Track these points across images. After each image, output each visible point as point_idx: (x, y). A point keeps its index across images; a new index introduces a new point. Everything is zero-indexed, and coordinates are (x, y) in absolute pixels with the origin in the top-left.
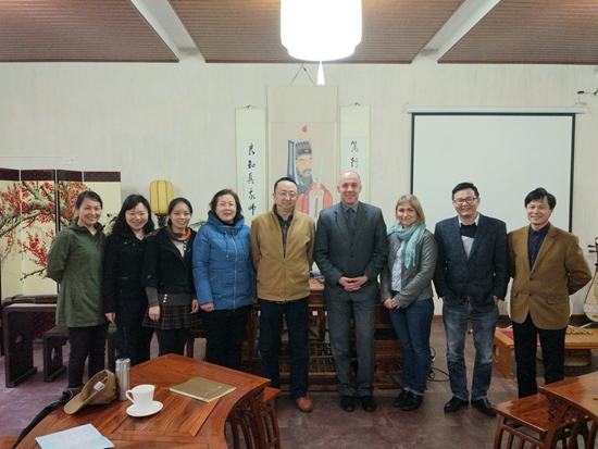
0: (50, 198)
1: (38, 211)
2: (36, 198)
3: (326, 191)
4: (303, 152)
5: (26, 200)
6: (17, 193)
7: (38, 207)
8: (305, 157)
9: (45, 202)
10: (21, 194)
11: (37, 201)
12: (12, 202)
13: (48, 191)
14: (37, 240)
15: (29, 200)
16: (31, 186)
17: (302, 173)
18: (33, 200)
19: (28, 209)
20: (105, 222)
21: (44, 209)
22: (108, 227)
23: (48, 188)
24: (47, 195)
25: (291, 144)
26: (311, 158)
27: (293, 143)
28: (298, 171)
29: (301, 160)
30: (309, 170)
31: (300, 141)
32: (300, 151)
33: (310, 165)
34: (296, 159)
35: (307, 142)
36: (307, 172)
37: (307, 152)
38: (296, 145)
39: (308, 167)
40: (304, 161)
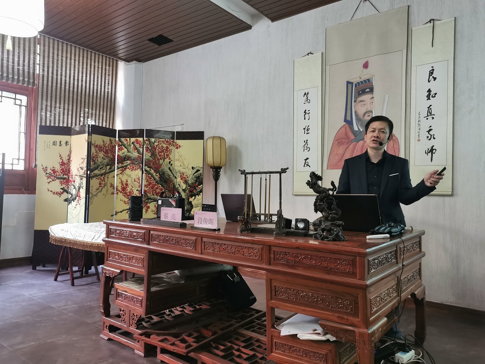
0: (139, 152)
1: (129, 162)
2: (128, 152)
4: (364, 92)
5: (120, 153)
6: (113, 147)
7: (129, 158)
8: (366, 97)
9: (135, 155)
10: (117, 148)
11: (129, 154)
12: (106, 152)
13: (138, 146)
14: (127, 185)
15: (123, 153)
16: (125, 142)
17: (360, 116)
18: (126, 153)
19: (122, 160)
20: (190, 174)
21: (134, 160)
22: (192, 179)
23: (137, 143)
24: (137, 149)
25: (350, 85)
26: (373, 98)
27: (352, 83)
28: (356, 116)
29: (361, 101)
30: (370, 111)
31: (359, 80)
32: (360, 91)
33: (372, 106)
34: (355, 101)
35: (368, 80)
36: (367, 114)
37: (368, 92)
38: (356, 85)
39: (369, 109)
40: (364, 103)
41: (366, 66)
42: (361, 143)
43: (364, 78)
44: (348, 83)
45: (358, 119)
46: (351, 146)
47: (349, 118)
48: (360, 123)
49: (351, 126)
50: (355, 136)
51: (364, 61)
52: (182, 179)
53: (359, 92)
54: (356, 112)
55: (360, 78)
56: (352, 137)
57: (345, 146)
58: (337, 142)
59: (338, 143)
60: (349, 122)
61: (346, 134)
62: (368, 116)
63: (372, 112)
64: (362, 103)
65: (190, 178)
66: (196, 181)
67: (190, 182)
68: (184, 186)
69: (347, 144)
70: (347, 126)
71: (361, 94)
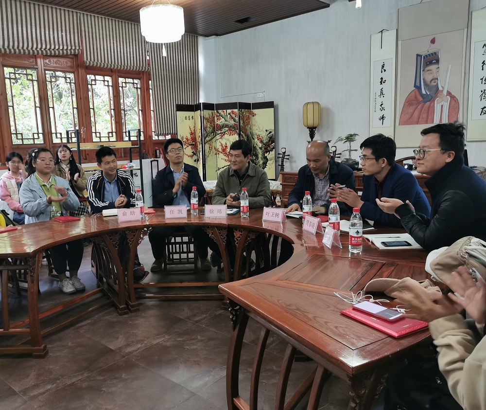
0: (235, 120)
1: (227, 129)
2: (226, 121)
3: (453, 97)
4: (431, 63)
5: (219, 122)
6: (214, 118)
7: (227, 126)
8: (433, 67)
9: (232, 122)
10: (216, 118)
11: (226, 123)
12: (211, 123)
13: (233, 116)
14: (226, 147)
15: (221, 121)
16: (222, 113)
17: (428, 82)
18: (224, 122)
19: (221, 127)
20: (264, 136)
21: (231, 127)
22: (266, 139)
23: (233, 114)
24: (233, 118)
25: (419, 58)
26: (438, 68)
27: (421, 56)
28: (424, 82)
29: (428, 70)
30: (436, 79)
31: (427, 53)
32: (428, 62)
33: (437, 74)
34: (423, 71)
35: (435, 53)
36: (433, 81)
37: (434, 63)
38: (424, 57)
39: (435, 77)
40: (431, 72)
41: (433, 41)
42: (428, 103)
43: (431, 52)
44: (418, 55)
45: (426, 85)
46: (420, 107)
47: (418, 84)
48: (427, 88)
49: (420, 90)
50: (423, 98)
51: (432, 38)
52: (258, 140)
53: (426, 63)
54: (424, 79)
56: (421, 99)
57: (415, 106)
58: (407, 104)
59: (409, 104)
60: (418, 88)
61: (416, 97)
62: (435, 82)
64: (429, 72)
65: (264, 139)
66: (269, 140)
67: (265, 142)
68: (260, 145)
71: (428, 64)
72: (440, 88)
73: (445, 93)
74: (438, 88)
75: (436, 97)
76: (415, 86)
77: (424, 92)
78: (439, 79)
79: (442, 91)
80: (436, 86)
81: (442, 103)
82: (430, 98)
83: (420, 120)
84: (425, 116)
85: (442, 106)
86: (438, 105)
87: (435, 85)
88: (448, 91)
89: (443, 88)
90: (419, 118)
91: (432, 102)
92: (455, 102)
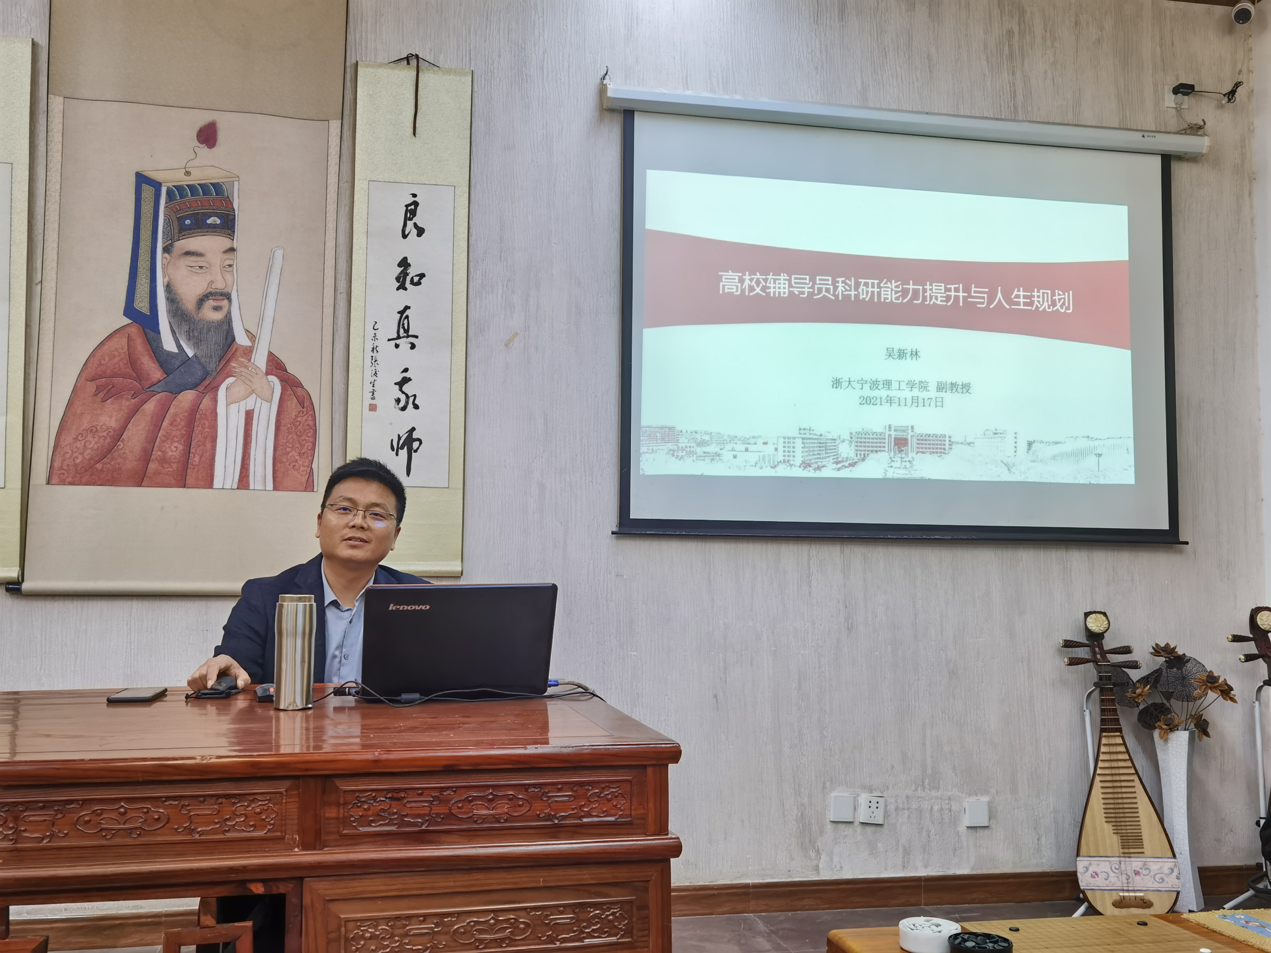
3: (291, 384)
4: (199, 225)
8: (208, 244)
17: (189, 304)
25: (148, 191)
26: (232, 250)
27: (157, 185)
28: (172, 299)
29: (188, 253)
30: (222, 294)
31: (185, 181)
32: (187, 217)
33: (228, 277)
34: (167, 250)
35: (217, 186)
36: (211, 303)
37: (214, 227)
38: (169, 193)
39: (219, 285)
40: (200, 261)
41: (208, 136)
42: (188, 396)
43: (198, 177)
44: (141, 179)
45: (177, 312)
46: (150, 406)
47: (142, 305)
48: (185, 327)
49: (151, 334)
50: (167, 373)
51: (202, 119)
53: (181, 220)
54: (169, 288)
55: (188, 173)
56: (156, 374)
57: (127, 403)
58: (91, 387)
59: (99, 389)
60: (142, 320)
61: (132, 361)
62: (217, 309)
63: (228, 296)
64: (191, 260)
69: (134, 397)
70: (135, 330)
71: (189, 228)
72: (242, 339)
73: (260, 360)
74: (230, 338)
75: (224, 372)
76: (130, 310)
77: (169, 344)
78: (234, 296)
79: (248, 352)
80: (225, 327)
81: (250, 403)
82: (199, 373)
83: (152, 466)
84: (174, 450)
85: (249, 415)
86: (234, 407)
87: (220, 324)
88: (271, 354)
89: (252, 337)
90: (146, 457)
91: (203, 394)
92: (301, 403)
